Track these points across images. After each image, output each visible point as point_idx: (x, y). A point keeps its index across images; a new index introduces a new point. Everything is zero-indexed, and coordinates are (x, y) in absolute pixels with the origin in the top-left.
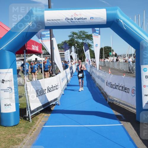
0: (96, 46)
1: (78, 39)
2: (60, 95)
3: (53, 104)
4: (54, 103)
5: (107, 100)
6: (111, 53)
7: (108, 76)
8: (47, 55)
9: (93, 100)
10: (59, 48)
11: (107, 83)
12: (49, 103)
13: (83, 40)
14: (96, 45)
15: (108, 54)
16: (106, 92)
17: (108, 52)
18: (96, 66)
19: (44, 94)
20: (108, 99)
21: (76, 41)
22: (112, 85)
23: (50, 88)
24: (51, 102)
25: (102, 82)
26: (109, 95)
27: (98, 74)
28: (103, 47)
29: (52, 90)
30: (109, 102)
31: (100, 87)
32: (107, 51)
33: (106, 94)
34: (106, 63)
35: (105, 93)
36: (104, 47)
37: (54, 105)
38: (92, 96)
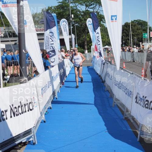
0: (112, 19)
1: (77, 4)
2: (38, 123)
3: (21, 143)
4: (24, 140)
5: (136, 134)
6: (146, 35)
7: (139, 84)
8: (10, 36)
9: (107, 133)
10: (36, 22)
11: (136, 98)
12: (13, 139)
13: (86, 6)
14: (112, 16)
15: (140, 36)
16: (135, 117)
17: (139, 31)
18: (114, 61)
19: (4, 120)
20: (139, 133)
21: (71, 7)
22: (147, 103)
23: (16, 108)
24: (19, 137)
25: (127, 95)
26: (141, 123)
27: (118, 78)
28: (130, 22)
29: (20, 112)
30: (141, 138)
31: (123, 106)
32: (138, 29)
33: (136, 122)
34: (135, 56)
35: (133, 119)
36: (132, 22)
37: (25, 144)
38: (105, 125)
